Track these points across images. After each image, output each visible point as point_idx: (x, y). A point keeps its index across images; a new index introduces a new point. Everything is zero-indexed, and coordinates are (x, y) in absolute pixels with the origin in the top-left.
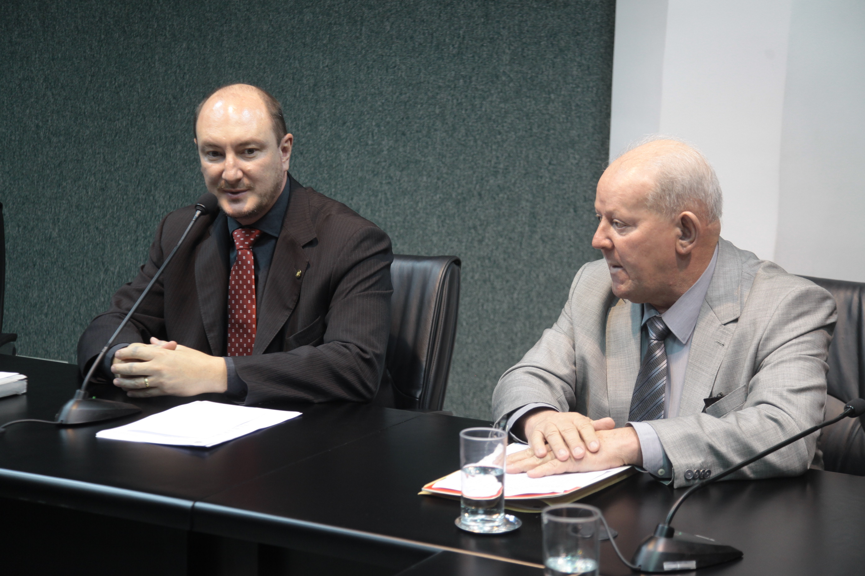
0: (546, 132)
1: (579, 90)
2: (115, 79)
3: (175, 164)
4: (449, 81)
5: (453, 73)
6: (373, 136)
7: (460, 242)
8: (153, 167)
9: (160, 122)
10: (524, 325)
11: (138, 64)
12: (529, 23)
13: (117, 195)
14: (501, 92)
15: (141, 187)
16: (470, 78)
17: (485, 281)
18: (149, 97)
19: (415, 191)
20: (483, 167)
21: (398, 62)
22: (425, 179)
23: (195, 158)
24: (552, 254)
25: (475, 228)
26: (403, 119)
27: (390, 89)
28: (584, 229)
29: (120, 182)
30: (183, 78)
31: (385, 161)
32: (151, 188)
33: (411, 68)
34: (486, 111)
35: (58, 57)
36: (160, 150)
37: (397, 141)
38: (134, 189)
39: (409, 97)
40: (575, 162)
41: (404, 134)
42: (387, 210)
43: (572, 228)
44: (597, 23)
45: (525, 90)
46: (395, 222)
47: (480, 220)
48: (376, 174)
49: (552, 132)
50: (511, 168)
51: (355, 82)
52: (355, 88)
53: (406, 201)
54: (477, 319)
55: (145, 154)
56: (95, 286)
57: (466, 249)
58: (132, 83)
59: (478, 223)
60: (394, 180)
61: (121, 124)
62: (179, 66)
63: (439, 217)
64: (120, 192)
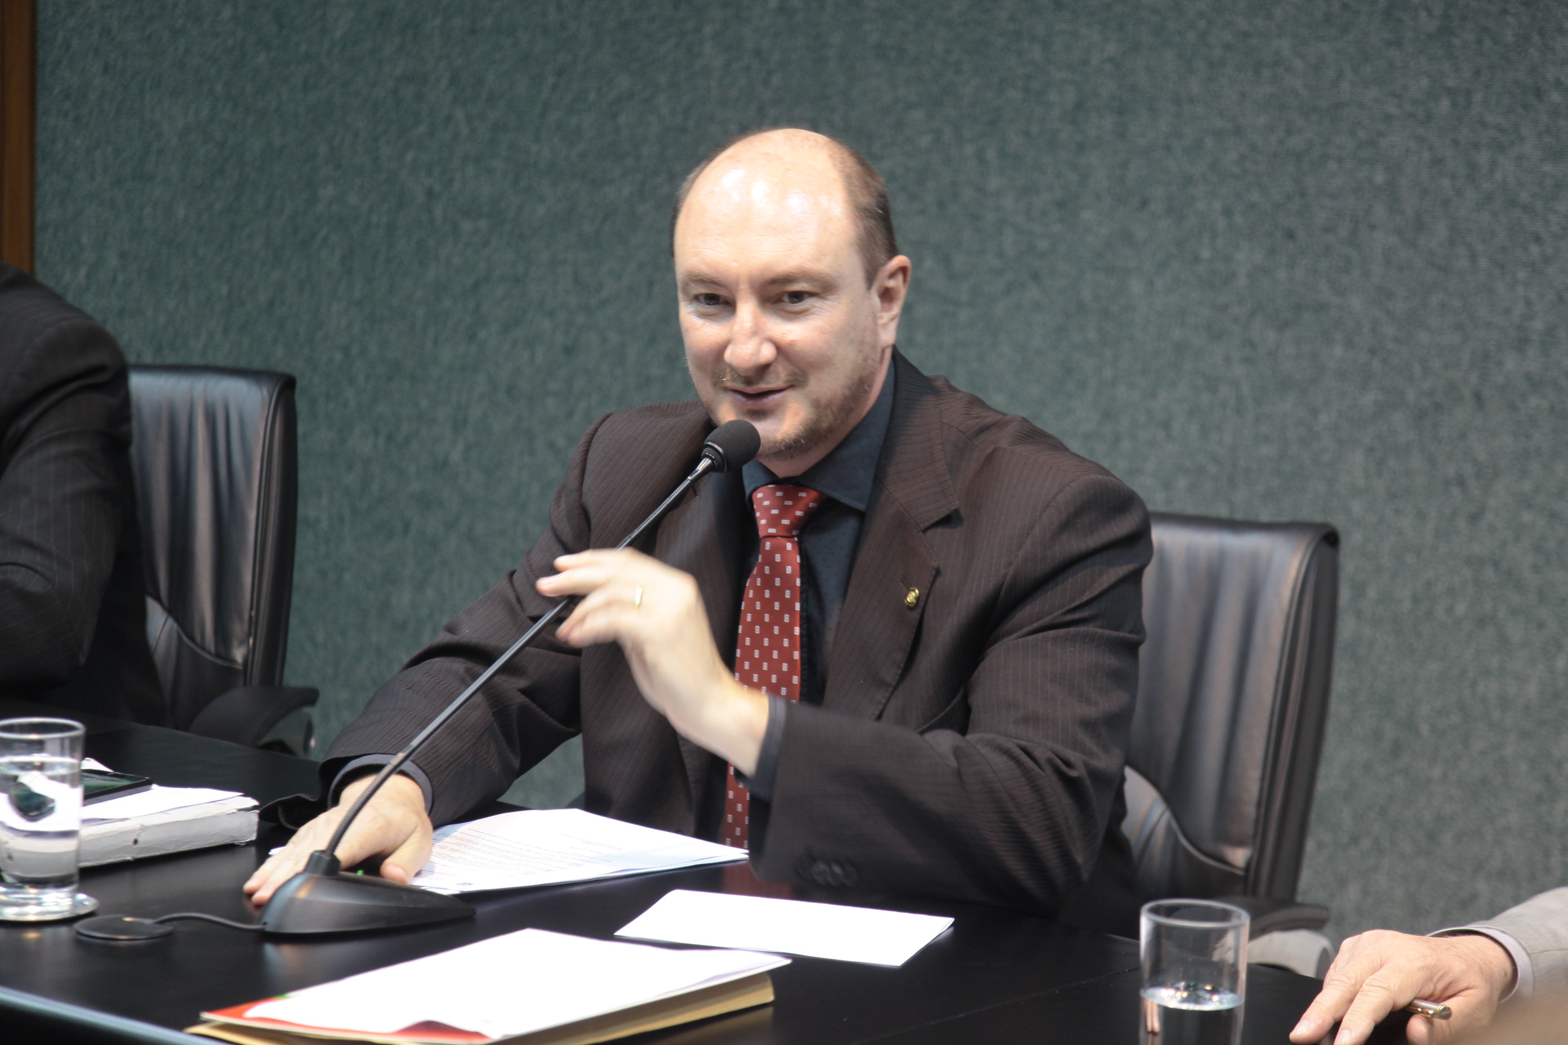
7: (1421, 516)
16: (1469, 94)
17: (1481, 622)
22: (1338, 351)
25: (1461, 482)
37: (1272, 252)
41: (1290, 235)
63: (1371, 450)
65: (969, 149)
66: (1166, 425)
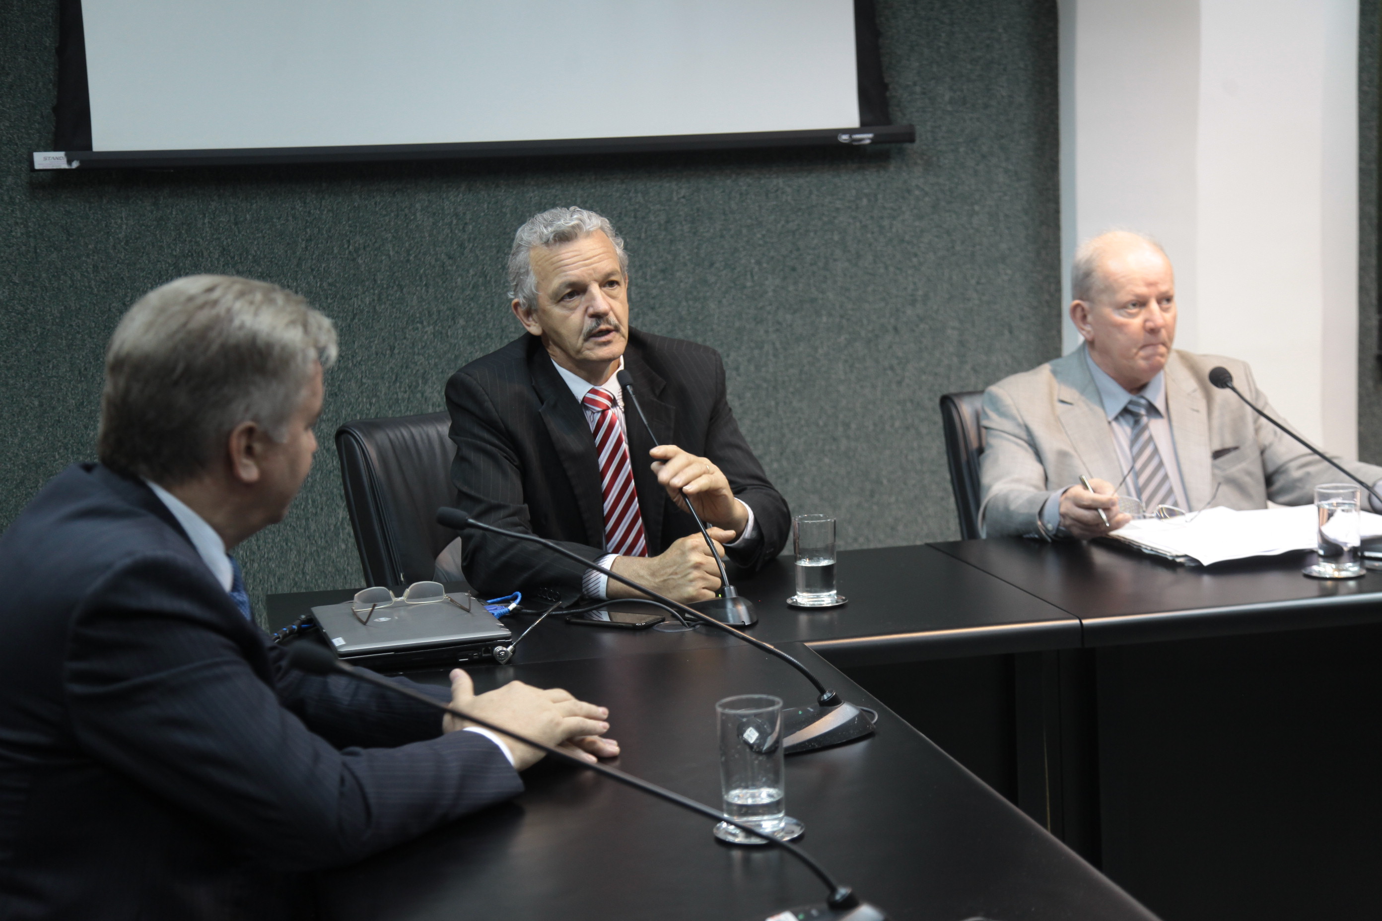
0: (971, 248)
1: (1007, 198)
2: (349, 242)
3: (455, 345)
4: (849, 201)
5: (854, 192)
6: (752, 276)
8: (419, 354)
9: (427, 292)
11: (387, 219)
12: (944, 129)
13: (360, 399)
15: (401, 383)
18: (408, 261)
19: (813, 335)
21: (781, 185)
23: (487, 334)
27: (772, 217)
29: (364, 381)
30: (464, 230)
31: (771, 304)
32: (418, 384)
33: (798, 191)
35: (246, 219)
36: (430, 329)
38: (389, 388)
39: (798, 225)
40: (1006, 278)
45: (943, 203)
47: (897, 358)
48: (759, 321)
49: (978, 247)
50: (931, 295)
52: (725, 220)
53: (801, 349)
55: (405, 338)
56: (329, 530)
57: (882, 394)
58: (377, 245)
59: (895, 362)
61: (362, 301)
62: (456, 215)
64: (365, 394)
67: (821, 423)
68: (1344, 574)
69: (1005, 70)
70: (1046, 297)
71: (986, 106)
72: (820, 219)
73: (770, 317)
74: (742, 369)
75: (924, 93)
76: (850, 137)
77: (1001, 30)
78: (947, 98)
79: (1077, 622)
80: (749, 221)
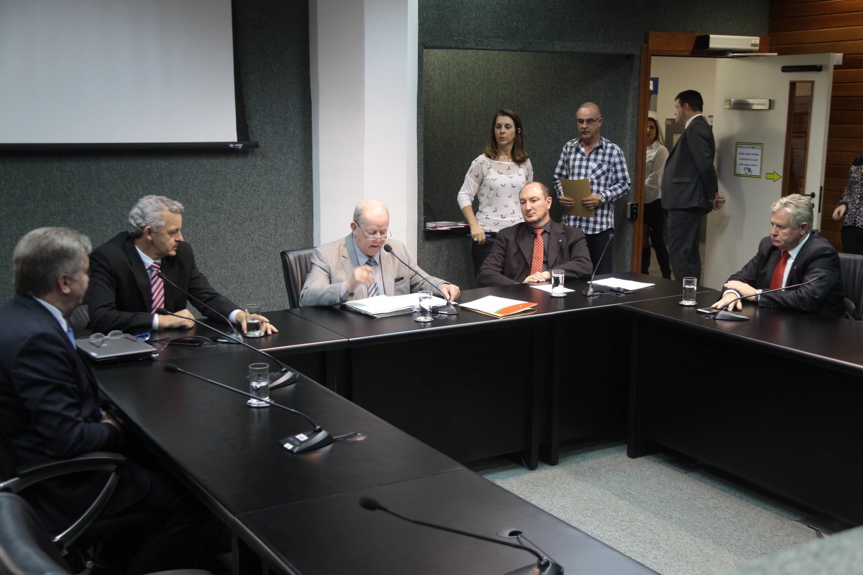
0: (279, 189)
1: (293, 170)
2: (24, 182)
4: (233, 170)
5: (234, 166)
6: (194, 198)
7: (242, 242)
9: (58, 203)
10: (274, 273)
11: (41, 173)
12: (269, 143)
14: (258, 173)
16: (243, 168)
17: (255, 258)
18: (50, 190)
19: (218, 221)
20: (251, 207)
21: (206, 162)
22: (223, 215)
24: (285, 241)
25: (249, 235)
26: (210, 189)
27: (202, 175)
28: (298, 228)
30: (74, 178)
31: (202, 209)
33: (213, 165)
34: (251, 182)
36: (59, 218)
37: (207, 199)
39: (213, 178)
40: (292, 200)
41: (211, 196)
42: (204, 232)
43: (293, 228)
44: (299, 142)
45: (269, 171)
46: (208, 237)
47: (251, 231)
48: (197, 216)
49: (282, 188)
50: (264, 206)
51: (183, 174)
53: (213, 227)
54: (252, 275)
55: (49, 222)
57: (245, 245)
58: (37, 183)
60: (207, 218)
61: (30, 207)
62: (71, 172)
63: (231, 232)
65: (133, 187)
66: (188, 235)
67: (221, 256)
68: (427, 320)
69: (292, 121)
70: (308, 208)
71: (285, 135)
72: (221, 176)
73: (201, 214)
74: (190, 235)
75: (261, 129)
76: (234, 145)
77: (290, 106)
78: (270, 131)
79: (347, 339)
80: (193, 176)
